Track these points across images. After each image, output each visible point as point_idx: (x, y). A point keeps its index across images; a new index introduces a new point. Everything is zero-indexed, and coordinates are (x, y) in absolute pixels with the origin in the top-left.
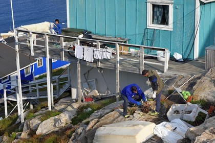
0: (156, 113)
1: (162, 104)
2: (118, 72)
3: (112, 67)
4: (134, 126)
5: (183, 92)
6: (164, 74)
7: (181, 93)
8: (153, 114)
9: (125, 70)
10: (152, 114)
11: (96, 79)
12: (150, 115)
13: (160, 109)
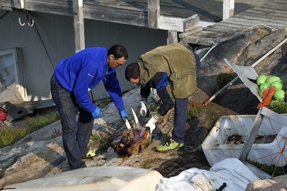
0: (174, 145)
1: (194, 118)
2: (80, 22)
3: (61, 9)
4: (95, 181)
5: (262, 80)
6: (219, 27)
7: (255, 81)
8: (165, 148)
9: (103, 18)
10: (161, 148)
11: (18, 49)
12: (155, 150)
13: (188, 132)
